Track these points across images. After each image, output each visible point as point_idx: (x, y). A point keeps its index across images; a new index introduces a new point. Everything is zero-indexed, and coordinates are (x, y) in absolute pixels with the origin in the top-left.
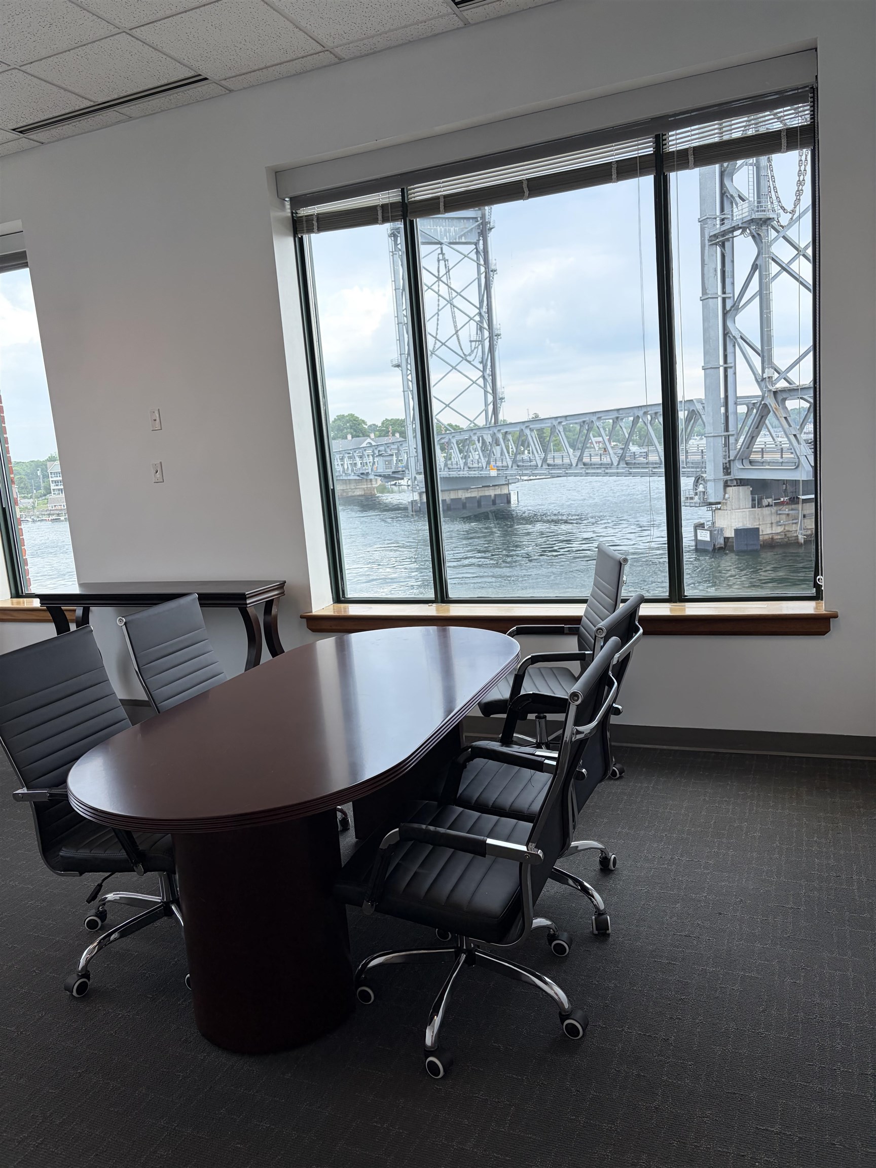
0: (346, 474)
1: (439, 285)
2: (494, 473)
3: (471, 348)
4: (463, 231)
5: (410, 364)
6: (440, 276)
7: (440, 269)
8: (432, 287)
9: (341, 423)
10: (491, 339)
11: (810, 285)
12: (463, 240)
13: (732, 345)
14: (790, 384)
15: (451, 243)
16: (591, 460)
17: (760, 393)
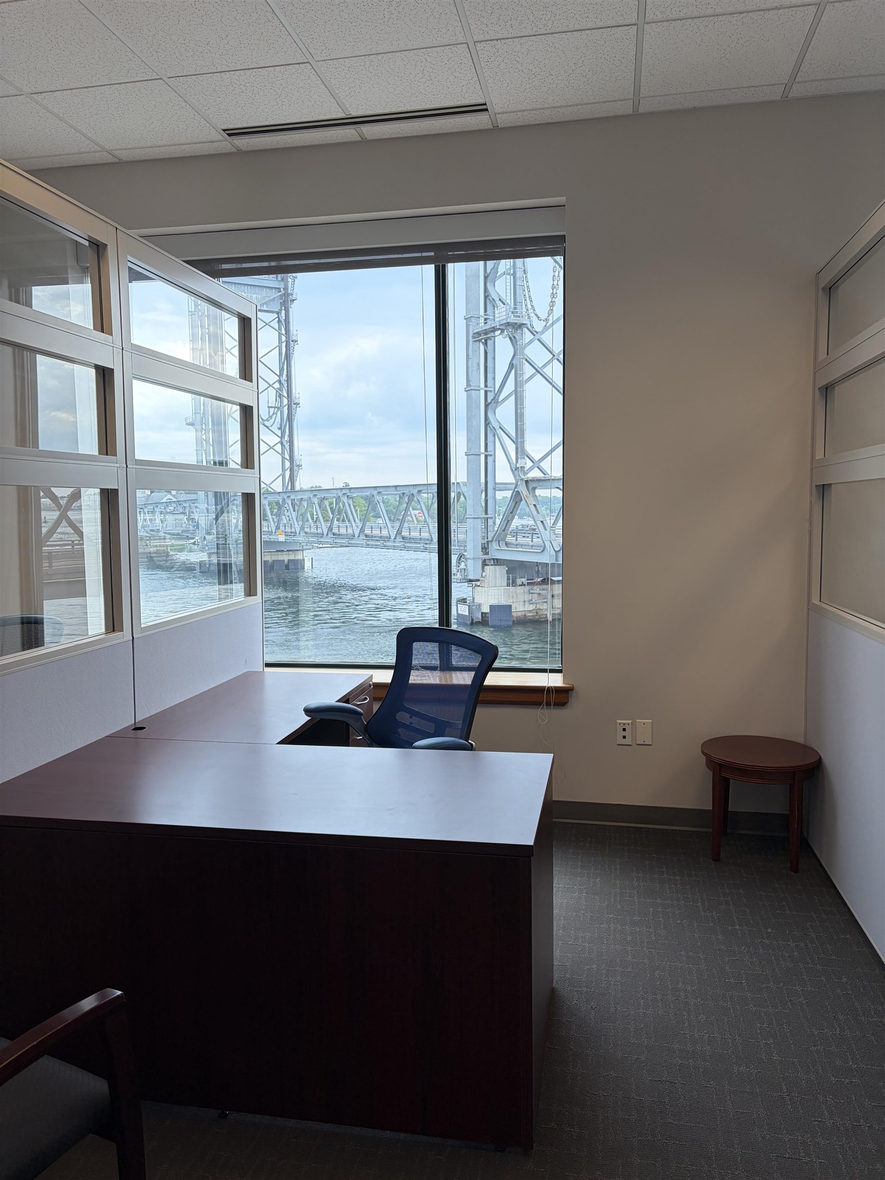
2: (282, 538)
3: (269, 414)
4: (265, 299)
5: (205, 424)
8: (232, 351)
10: (290, 407)
11: (561, 388)
12: (265, 308)
13: (492, 435)
14: (545, 474)
16: (372, 533)
17: (514, 481)
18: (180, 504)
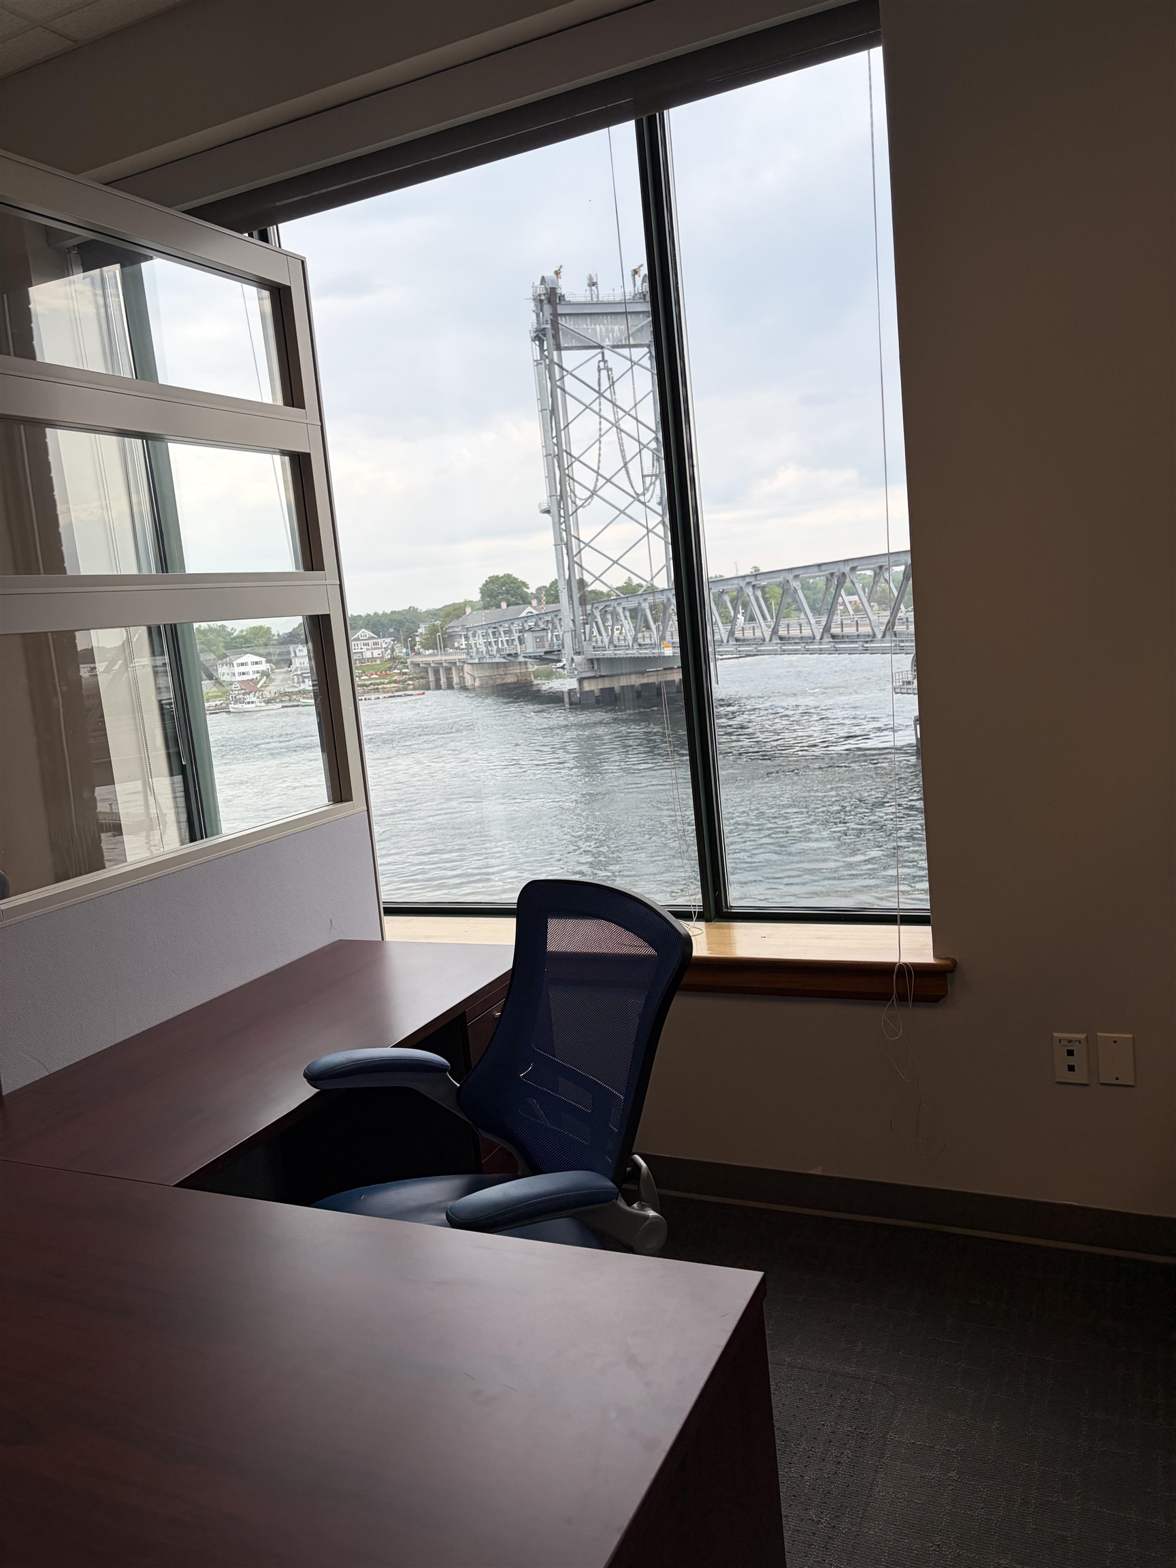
0: (490, 655)
1: (600, 403)
2: (668, 652)
3: (645, 486)
4: (630, 330)
5: (563, 509)
6: (602, 391)
7: (602, 381)
9: (494, 588)
12: (632, 342)
15: (614, 347)
16: (789, 633)
18: (540, 618)
